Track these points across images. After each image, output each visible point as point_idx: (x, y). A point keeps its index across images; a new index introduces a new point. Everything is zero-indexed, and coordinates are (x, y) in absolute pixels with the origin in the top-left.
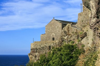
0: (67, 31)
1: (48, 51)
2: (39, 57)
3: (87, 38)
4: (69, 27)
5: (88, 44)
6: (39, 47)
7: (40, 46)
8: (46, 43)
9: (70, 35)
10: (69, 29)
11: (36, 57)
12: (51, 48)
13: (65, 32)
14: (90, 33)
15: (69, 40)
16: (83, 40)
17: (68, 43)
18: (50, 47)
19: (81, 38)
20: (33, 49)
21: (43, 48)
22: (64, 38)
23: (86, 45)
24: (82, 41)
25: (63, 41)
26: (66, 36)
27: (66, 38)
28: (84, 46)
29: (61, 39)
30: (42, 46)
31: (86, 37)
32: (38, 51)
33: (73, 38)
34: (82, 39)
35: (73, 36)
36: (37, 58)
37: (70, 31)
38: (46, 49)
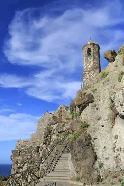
0: (58, 117)
1: (35, 155)
2: (21, 163)
3: (95, 106)
4: (62, 110)
5: (99, 119)
6: (23, 148)
7: (25, 147)
8: (33, 143)
9: (62, 123)
10: (61, 113)
11: (17, 163)
12: (40, 150)
13: (54, 118)
14: (101, 94)
15: (59, 131)
16: (83, 112)
17: (58, 135)
18: (38, 148)
19: (79, 106)
20: (15, 151)
21: (29, 149)
22: (52, 128)
23: (92, 123)
24: (81, 116)
25: (50, 132)
26: (56, 124)
27: (55, 127)
28: (88, 126)
29: (47, 129)
30: (27, 147)
31: (91, 104)
32: (21, 154)
33: (66, 127)
34: (82, 110)
35: (68, 123)
36: (19, 164)
37: (63, 117)
38: (32, 152)
